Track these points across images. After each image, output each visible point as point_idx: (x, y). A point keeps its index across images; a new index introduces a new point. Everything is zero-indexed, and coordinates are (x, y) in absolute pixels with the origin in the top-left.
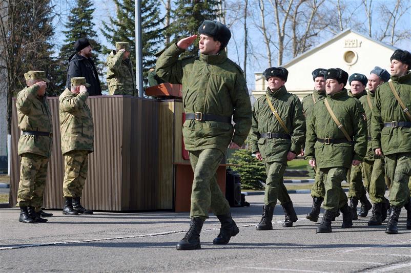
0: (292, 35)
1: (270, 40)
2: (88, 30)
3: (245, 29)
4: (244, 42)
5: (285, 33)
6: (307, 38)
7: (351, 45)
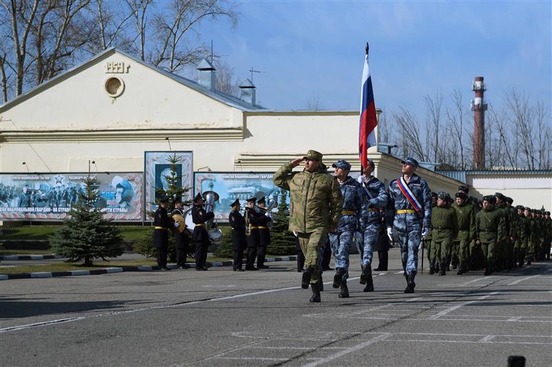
0: (36, 54)
1: (4, 60)
5: (26, 51)
6: (57, 58)
7: (116, 70)
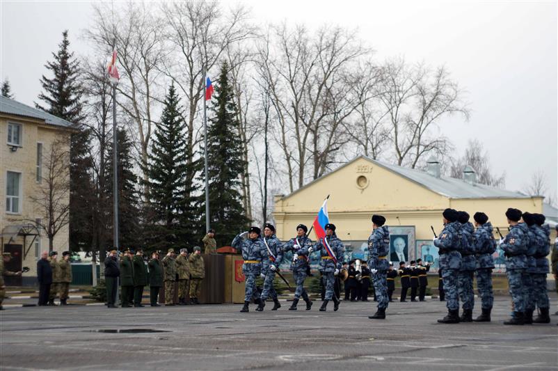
0: (313, 150)
1: (290, 156)
2: (125, 162)
3: (266, 143)
4: (265, 157)
5: (306, 146)
6: (329, 152)
7: (363, 171)
